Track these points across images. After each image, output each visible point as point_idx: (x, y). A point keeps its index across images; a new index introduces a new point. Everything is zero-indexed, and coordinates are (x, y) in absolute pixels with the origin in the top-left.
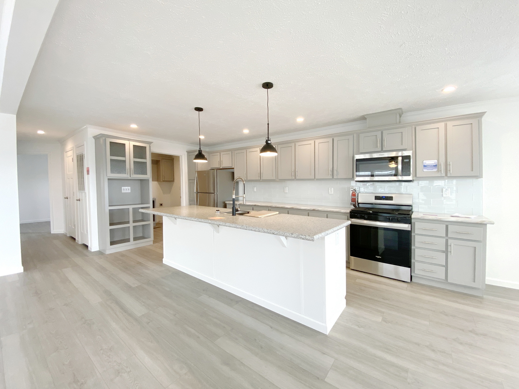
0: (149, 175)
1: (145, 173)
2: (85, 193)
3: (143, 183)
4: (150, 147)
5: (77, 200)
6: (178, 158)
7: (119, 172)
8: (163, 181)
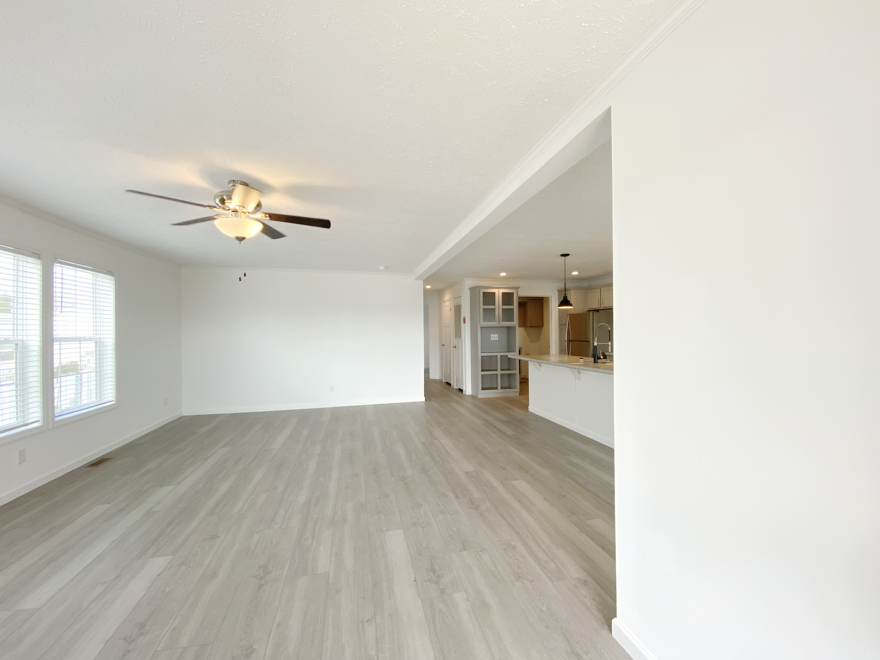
0: (515, 322)
1: (512, 320)
2: (462, 340)
3: (510, 329)
4: (517, 291)
5: (454, 347)
6: (548, 298)
7: (490, 320)
8: (531, 327)
